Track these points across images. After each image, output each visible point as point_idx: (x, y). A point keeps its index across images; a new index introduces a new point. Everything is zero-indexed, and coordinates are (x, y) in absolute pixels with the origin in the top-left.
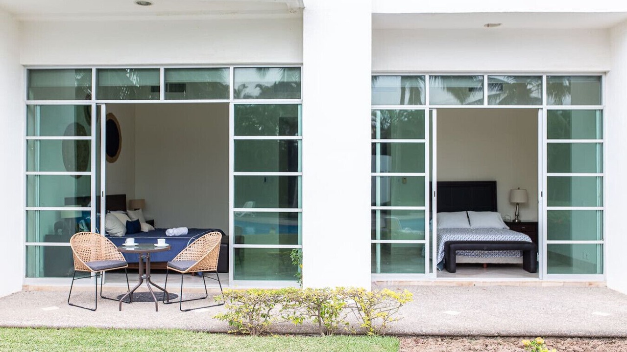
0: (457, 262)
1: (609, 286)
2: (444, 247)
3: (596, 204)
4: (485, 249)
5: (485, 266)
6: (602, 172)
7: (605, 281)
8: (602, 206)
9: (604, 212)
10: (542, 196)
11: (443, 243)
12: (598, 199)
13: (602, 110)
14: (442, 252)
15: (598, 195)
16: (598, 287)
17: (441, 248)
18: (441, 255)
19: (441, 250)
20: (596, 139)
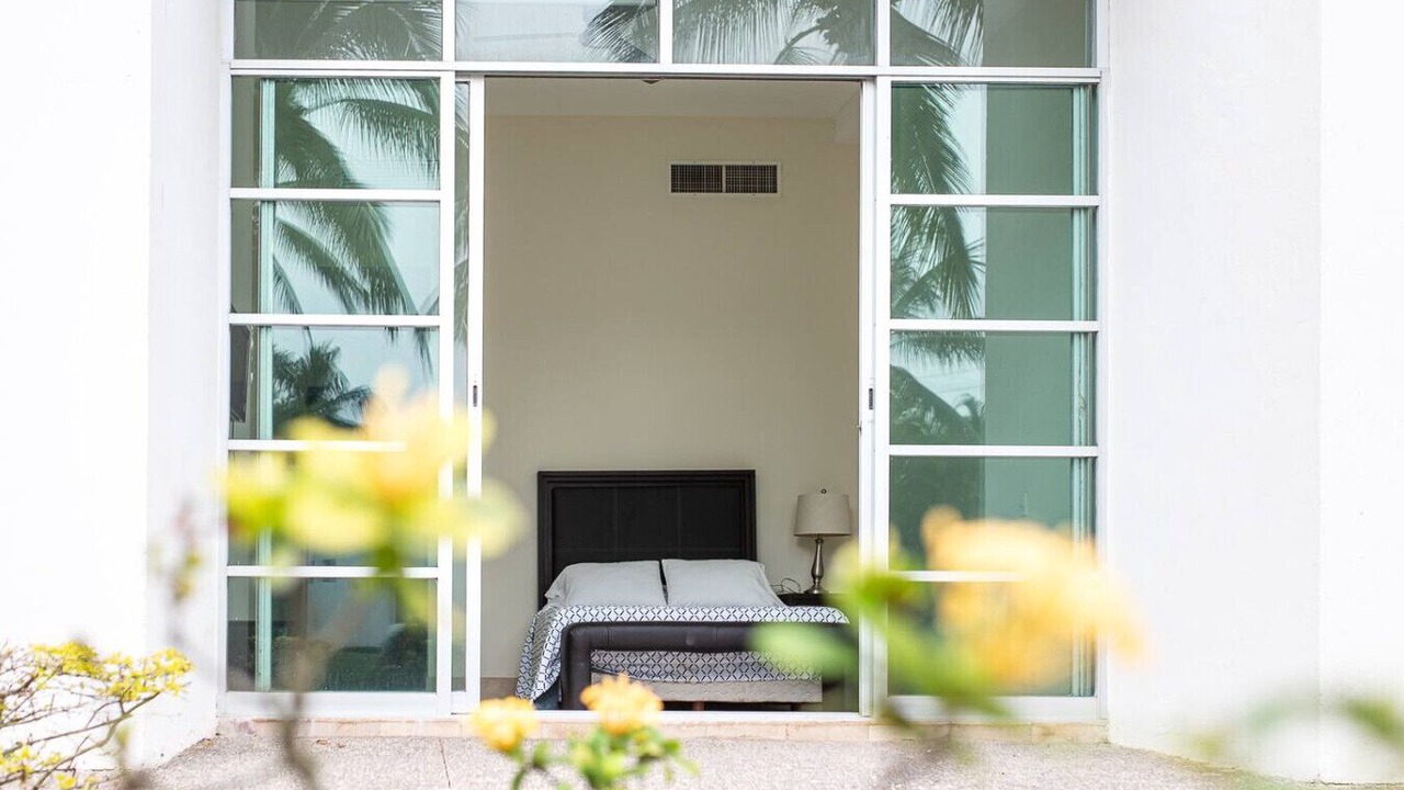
1: (1117, 739)
2: (558, 645)
3: (1071, 436)
4: (688, 642)
5: (697, 709)
6: (1094, 317)
7: (1104, 721)
9: (1099, 461)
10: (871, 404)
11: (556, 634)
12: (1078, 418)
13: (1095, 86)
14: (552, 663)
15: (1077, 403)
16: (1074, 741)
17: (550, 647)
18: (549, 671)
19: (547, 654)
20: (1072, 194)
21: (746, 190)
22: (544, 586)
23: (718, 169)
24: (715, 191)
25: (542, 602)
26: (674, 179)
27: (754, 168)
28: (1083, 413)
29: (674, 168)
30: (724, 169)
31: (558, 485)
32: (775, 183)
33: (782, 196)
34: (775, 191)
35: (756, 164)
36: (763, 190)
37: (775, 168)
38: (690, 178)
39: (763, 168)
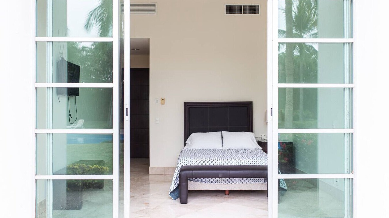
0: (189, 189)
2: (179, 173)
4: (220, 176)
5: (227, 193)
6: (352, 83)
8: (352, 128)
10: (271, 114)
11: (179, 169)
12: (347, 118)
14: (177, 179)
15: (346, 113)
17: (176, 174)
18: (176, 182)
19: (175, 176)
20: (344, 38)
21: (249, 13)
22: (186, 139)
23: (241, 6)
24: (240, 14)
25: (185, 144)
26: (227, 10)
27: (252, 6)
28: (348, 116)
29: (227, 6)
30: (242, 7)
31: (191, 106)
32: (259, 11)
33: (261, 15)
34: (259, 13)
35: (253, 5)
36: (255, 13)
37: (258, 6)
38: (232, 10)
39: (255, 6)
